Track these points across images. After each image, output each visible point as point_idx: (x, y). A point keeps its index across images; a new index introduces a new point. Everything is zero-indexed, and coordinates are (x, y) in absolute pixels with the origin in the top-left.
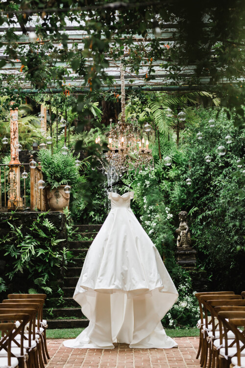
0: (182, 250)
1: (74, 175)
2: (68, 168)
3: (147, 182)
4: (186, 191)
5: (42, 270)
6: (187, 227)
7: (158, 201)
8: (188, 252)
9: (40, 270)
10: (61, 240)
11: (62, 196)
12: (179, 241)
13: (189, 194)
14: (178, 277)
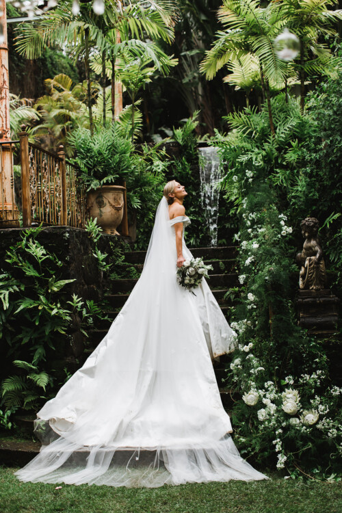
0: (309, 294)
1: (128, 168)
2: (117, 157)
3: (249, 174)
4: (317, 185)
5: (31, 340)
6: (317, 248)
7: (267, 203)
8: (322, 300)
9: (26, 341)
10: (67, 281)
11: (108, 205)
12: (303, 277)
13: (323, 190)
14: (301, 354)
